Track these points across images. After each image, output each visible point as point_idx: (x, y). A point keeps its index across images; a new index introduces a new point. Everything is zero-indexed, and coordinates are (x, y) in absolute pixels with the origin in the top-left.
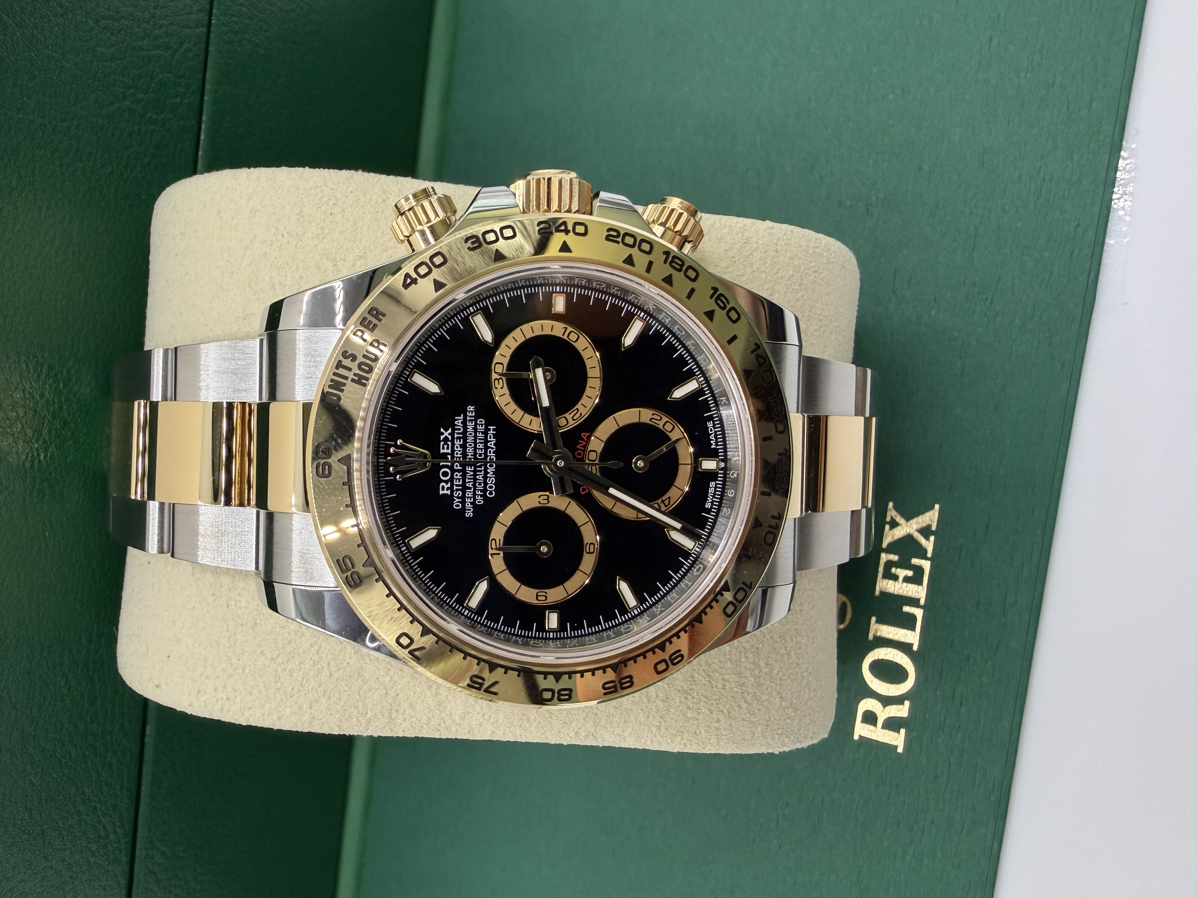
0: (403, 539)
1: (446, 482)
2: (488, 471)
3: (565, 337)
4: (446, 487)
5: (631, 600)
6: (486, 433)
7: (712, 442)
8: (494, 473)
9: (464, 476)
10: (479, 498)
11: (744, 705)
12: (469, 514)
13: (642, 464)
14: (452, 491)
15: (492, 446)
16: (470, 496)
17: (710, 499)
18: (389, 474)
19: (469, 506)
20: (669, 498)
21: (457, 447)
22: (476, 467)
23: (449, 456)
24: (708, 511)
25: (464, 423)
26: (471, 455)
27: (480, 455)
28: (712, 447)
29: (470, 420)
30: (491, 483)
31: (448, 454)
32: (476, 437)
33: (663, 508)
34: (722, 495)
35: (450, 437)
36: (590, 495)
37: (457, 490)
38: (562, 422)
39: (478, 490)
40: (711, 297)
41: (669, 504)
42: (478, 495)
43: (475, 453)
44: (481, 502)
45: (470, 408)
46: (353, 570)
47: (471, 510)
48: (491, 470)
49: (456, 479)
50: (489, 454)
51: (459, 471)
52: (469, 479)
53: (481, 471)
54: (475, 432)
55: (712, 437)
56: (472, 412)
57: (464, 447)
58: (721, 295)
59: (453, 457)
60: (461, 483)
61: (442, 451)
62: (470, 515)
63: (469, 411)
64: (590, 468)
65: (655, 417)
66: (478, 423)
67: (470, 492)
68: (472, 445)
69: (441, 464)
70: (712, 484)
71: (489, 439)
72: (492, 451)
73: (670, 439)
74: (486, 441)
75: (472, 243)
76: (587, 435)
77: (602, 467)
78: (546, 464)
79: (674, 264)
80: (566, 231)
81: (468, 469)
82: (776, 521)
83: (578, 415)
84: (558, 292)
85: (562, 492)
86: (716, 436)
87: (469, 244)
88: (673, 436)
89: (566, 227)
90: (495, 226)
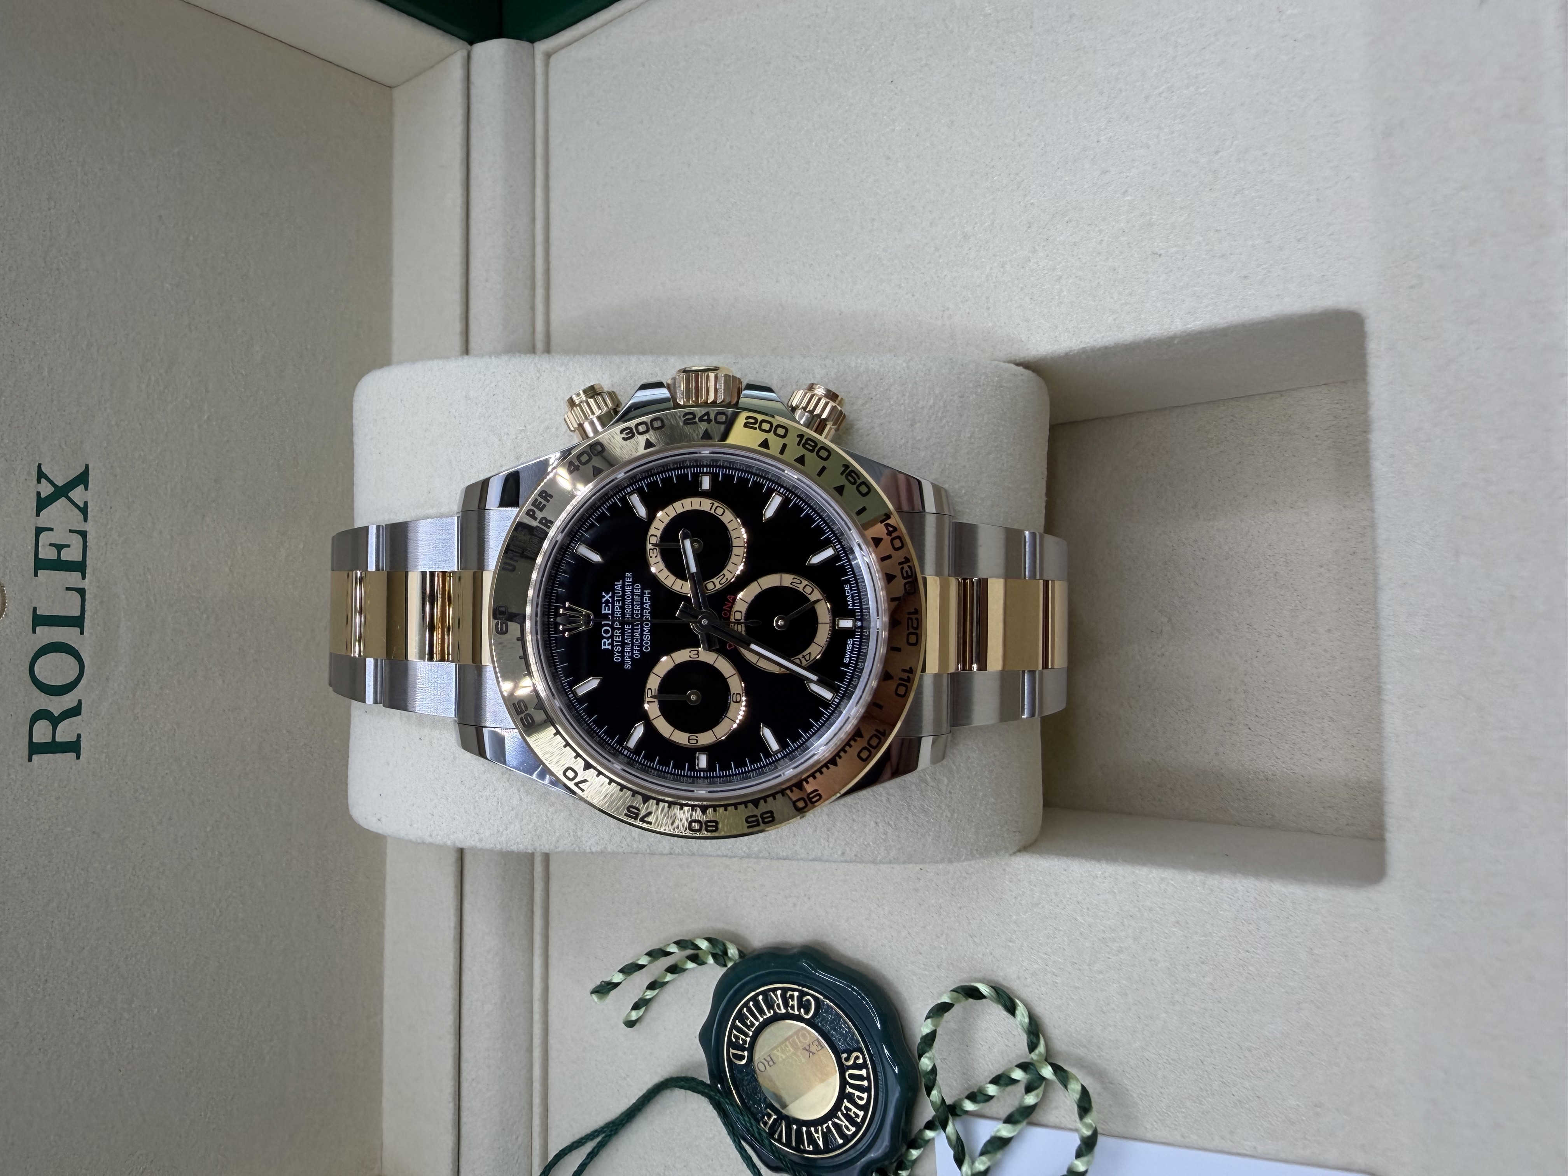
0: (571, 687)
1: (608, 638)
2: (644, 629)
3: (712, 512)
4: (607, 643)
5: (774, 746)
6: (642, 595)
7: (849, 603)
8: (650, 631)
9: (623, 634)
10: (636, 652)
12: (628, 666)
13: (783, 623)
14: (613, 646)
16: (628, 651)
17: (848, 655)
18: (559, 632)
19: (627, 659)
20: (810, 653)
21: (617, 608)
22: (633, 626)
23: (610, 616)
24: (847, 666)
25: (623, 587)
26: (629, 615)
27: (637, 615)
28: (849, 607)
29: (628, 585)
30: (647, 640)
31: (609, 614)
32: (633, 599)
33: (804, 663)
34: (859, 651)
35: (610, 600)
36: (736, 650)
37: (617, 645)
38: (710, 586)
39: (636, 645)
40: (842, 474)
41: (810, 659)
42: (636, 650)
43: (633, 614)
44: (638, 656)
46: (526, 711)
47: (629, 663)
48: (646, 628)
49: (616, 636)
50: (644, 615)
51: (618, 629)
52: (627, 636)
53: (637, 629)
54: (633, 595)
55: (849, 599)
56: (630, 578)
57: (622, 608)
58: (853, 471)
59: (613, 617)
60: (620, 640)
61: (603, 612)
64: (736, 626)
65: (795, 580)
66: (635, 587)
67: (629, 647)
68: (630, 607)
69: (603, 623)
70: (850, 641)
71: (645, 602)
72: (648, 612)
73: (808, 600)
74: (642, 603)
75: (627, 434)
76: (733, 597)
77: (746, 627)
78: (693, 622)
79: (807, 446)
80: (709, 421)
81: (627, 627)
82: (907, 674)
83: (724, 580)
84: (703, 472)
85: (710, 648)
86: (853, 597)
87: (624, 435)
88: (813, 598)
89: (709, 417)
90: (647, 418)
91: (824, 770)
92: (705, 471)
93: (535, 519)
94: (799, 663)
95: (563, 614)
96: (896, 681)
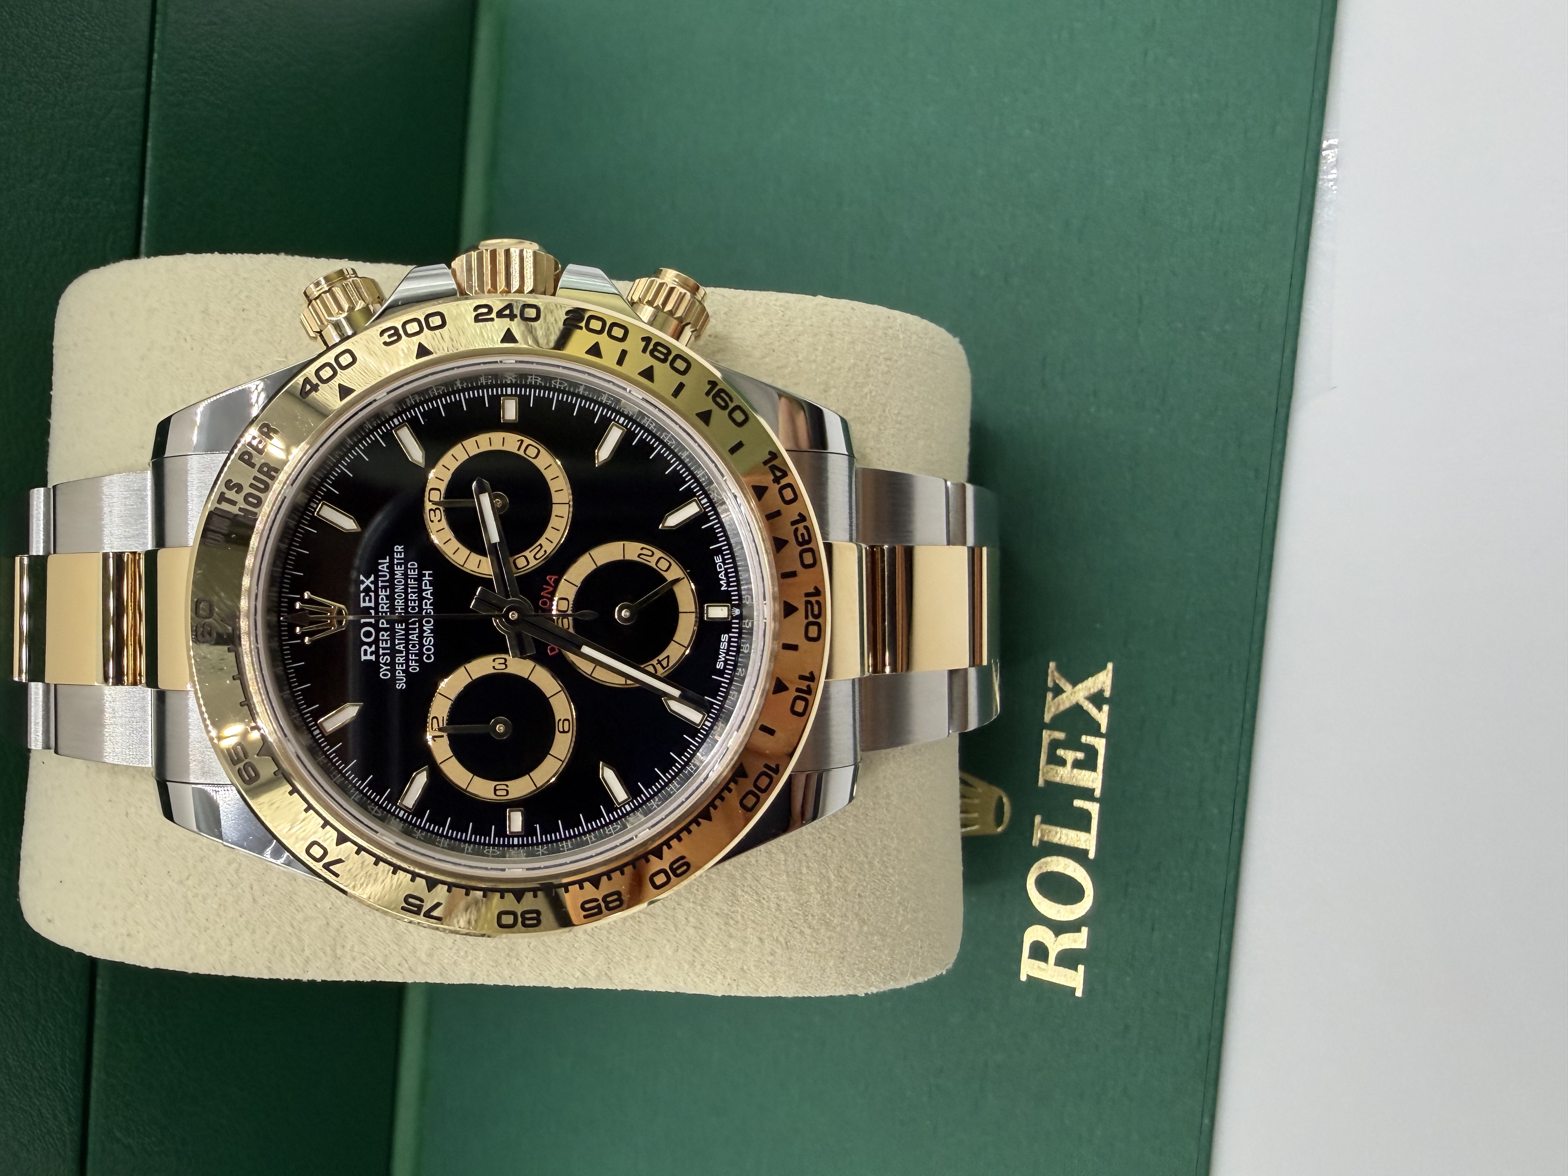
0: (315, 721)
1: (370, 645)
2: (425, 628)
3: (521, 453)
4: (369, 651)
5: (620, 793)
6: (419, 579)
7: (721, 582)
8: (432, 631)
9: (392, 638)
10: (414, 664)
11: (808, 931)
12: (401, 685)
13: (628, 614)
14: (378, 657)
15: (429, 596)
16: (401, 661)
17: (722, 657)
18: (295, 636)
19: (400, 675)
20: (668, 657)
21: (382, 599)
22: (407, 624)
23: (372, 612)
24: (721, 673)
25: (391, 567)
26: (401, 609)
27: (413, 608)
28: (723, 589)
29: (398, 564)
30: (429, 645)
31: (371, 608)
32: (406, 585)
33: (660, 671)
34: (738, 652)
35: (372, 587)
36: (561, 657)
37: (384, 654)
38: (521, 562)
39: (412, 654)
40: (707, 394)
41: (668, 665)
42: (412, 660)
43: (407, 606)
44: (416, 669)
45: (397, 548)
46: (246, 761)
47: (403, 680)
48: (427, 628)
49: (383, 640)
50: (424, 607)
51: (385, 630)
52: (399, 639)
53: (414, 629)
54: (406, 579)
55: (722, 576)
56: (400, 553)
57: (391, 598)
58: (722, 390)
59: (377, 612)
60: (389, 645)
62: (403, 686)
63: (397, 552)
64: (560, 621)
65: (645, 552)
66: (409, 566)
67: (402, 657)
68: (402, 596)
69: (363, 621)
70: (725, 637)
71: (424, 588)
72: (429, 603)
73: (665, 580)
74: (420, 591)
75: (390, 336)
76: (554, 577)
77: (575, 620)
78: (496, 617)
79: (656, 353)
80: (512, 317)
81: (398, 626)
82: (808, 683)
83: (542, 553)
84: (507, 395)
85: (522, 654)
86: (726, 574)
87: (385, 338)
88: (670, 576)
89: (511, 311)
90: (420, 313)
91: (693, 827)
92: (509, 392)
93: (253, 466)
94: (652, 671)
95: (301, 609)
96: (792, 693)
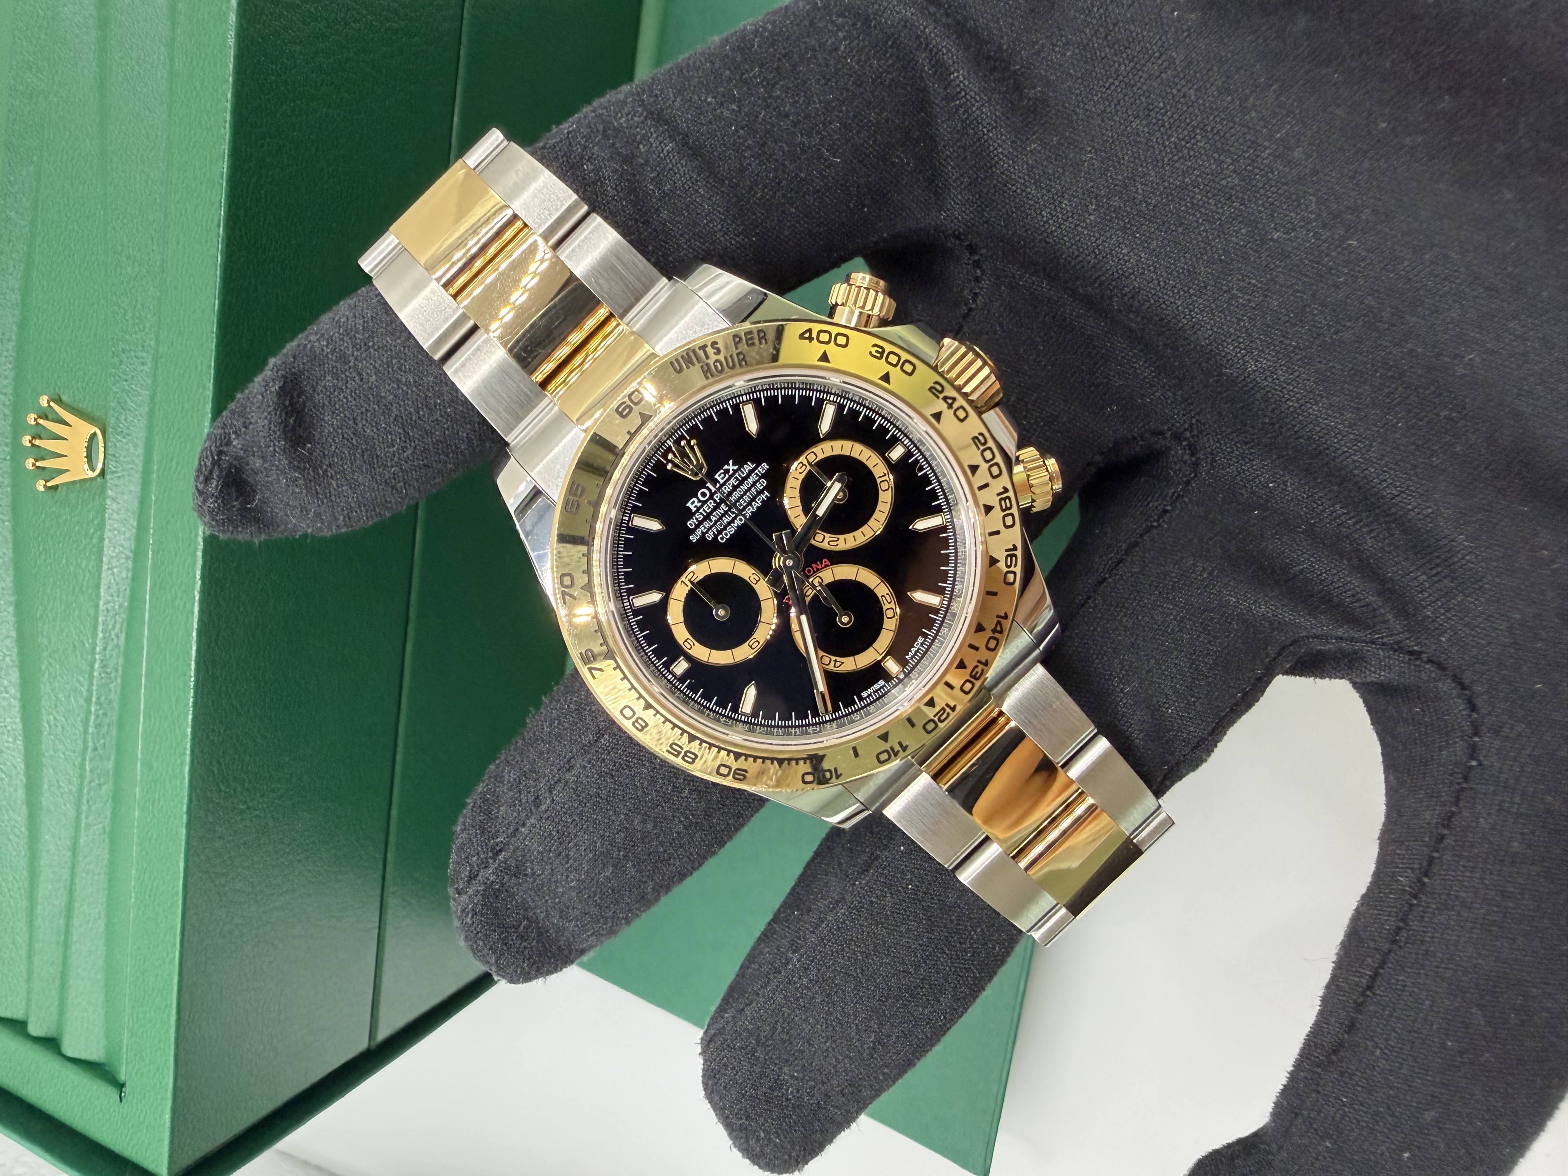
0: (632, 511)
1: (699, 501)
2: (736, 521)
3: (879, 481)
4: (696, 504)
5: (747, 706)
6: (760, 493)
7: (910, 653)
8: (738, 527)
9: (714, 509)
10: (711, 534)
12: (694, 538)
13: (845, 620)
14: (697, 511)
15: (755, 507)
16: (706, 526)
17: (870, 691)
19: (699, 532)
20: (842, 662)
21: (730, 484)
22: (729, 510)
23: (718, 485)
24: (861, 699)
25: (751, 472)
26: (734, 499)
27: (741, 505)
28: (907, 656)
29: (756, 474)
30: (729, 532)
31: (719, 482)
32: (749, 489)
33: (831, 667)
34: (881, 696)
35: (731, 472)
36: (788, 608)
37: (701, 513)
38: (819, 537)
39: (716, 528)
40: (1007, 550)
41: (838, 667)
42: (713, 531)
43: (738, 500)
44: (710, 538)
45: (764, 465)
46: (578, 500)
47: (697, 536)
48: (738, 523)
49: (708, 505)
50: (747, 510)
51: (715, 501)
52: (717, 513)
54: (753, 486)
55: (914, 650)
56: (764, 469)
57: (735, 488)
58: (1016, 555)
59: (720, 488)
60: (708, 511)
61: (716, 476)
63: (762, 467)
64: (808, 588)
65: (887, 596)
66: (761, 481)
67: (709, 524)
68: (741, 492)
69: (708, 485)
70: (882, 683)
71: (757, 500)
73: (882, 622)
74: (753, 499)
75: (877, 351)
76: (828, 563)
77: (815, 595)
78: (779, 554)
79: (1003, 502)
80: (950, 406)
82: (900, 749)
83: (835, 544)
84: (903, 443)
85: (771, 586)
86: (917, 652)
87: (874, 350)
88: (887, 623)
89: (952, 403)
90: (905, 356)
91: (768, 761)
92: (906, 443)
93: (737, 348)
94: (821, 661)
96: (887, 746)
